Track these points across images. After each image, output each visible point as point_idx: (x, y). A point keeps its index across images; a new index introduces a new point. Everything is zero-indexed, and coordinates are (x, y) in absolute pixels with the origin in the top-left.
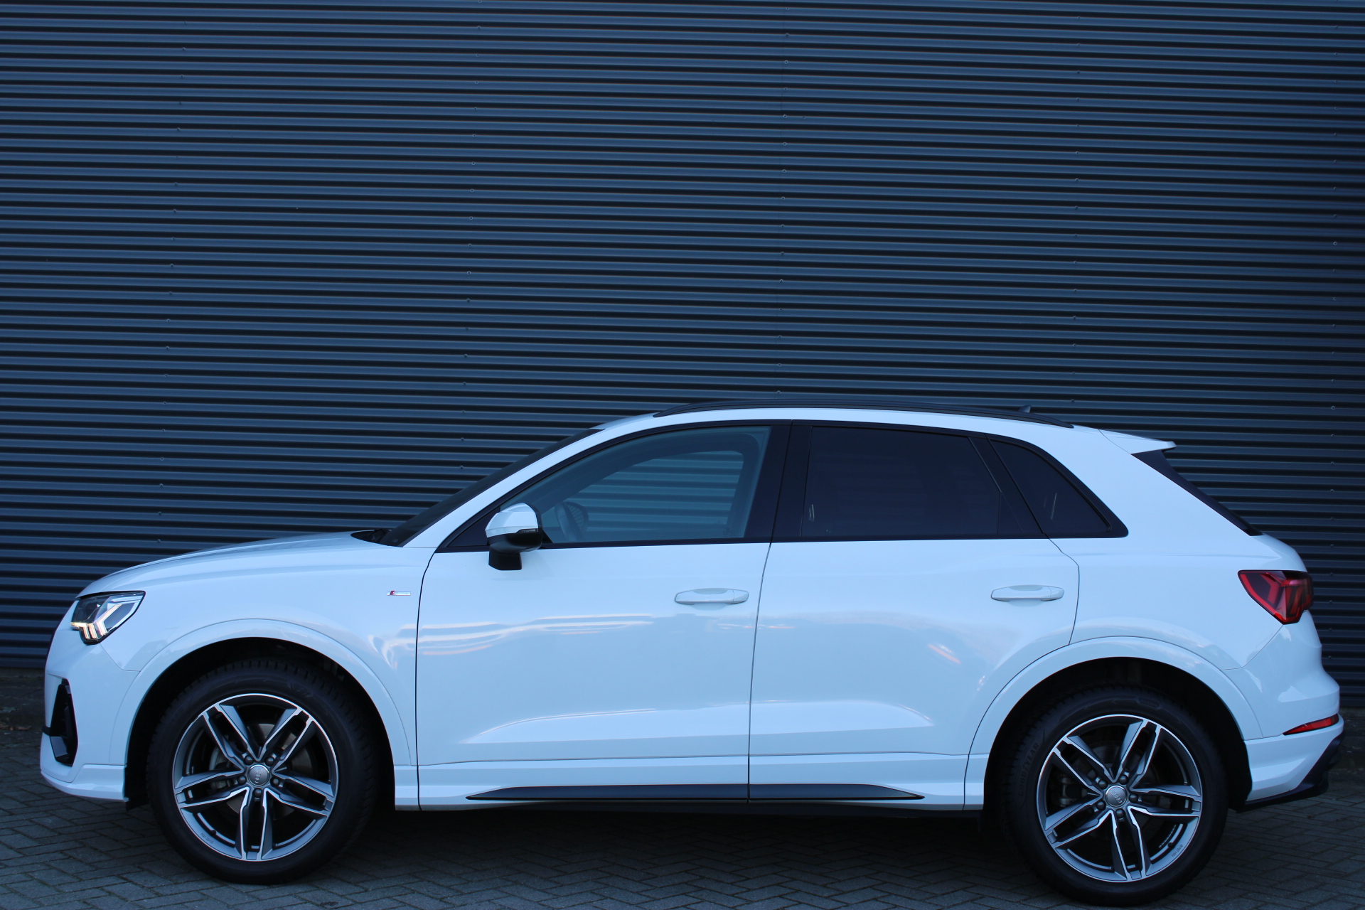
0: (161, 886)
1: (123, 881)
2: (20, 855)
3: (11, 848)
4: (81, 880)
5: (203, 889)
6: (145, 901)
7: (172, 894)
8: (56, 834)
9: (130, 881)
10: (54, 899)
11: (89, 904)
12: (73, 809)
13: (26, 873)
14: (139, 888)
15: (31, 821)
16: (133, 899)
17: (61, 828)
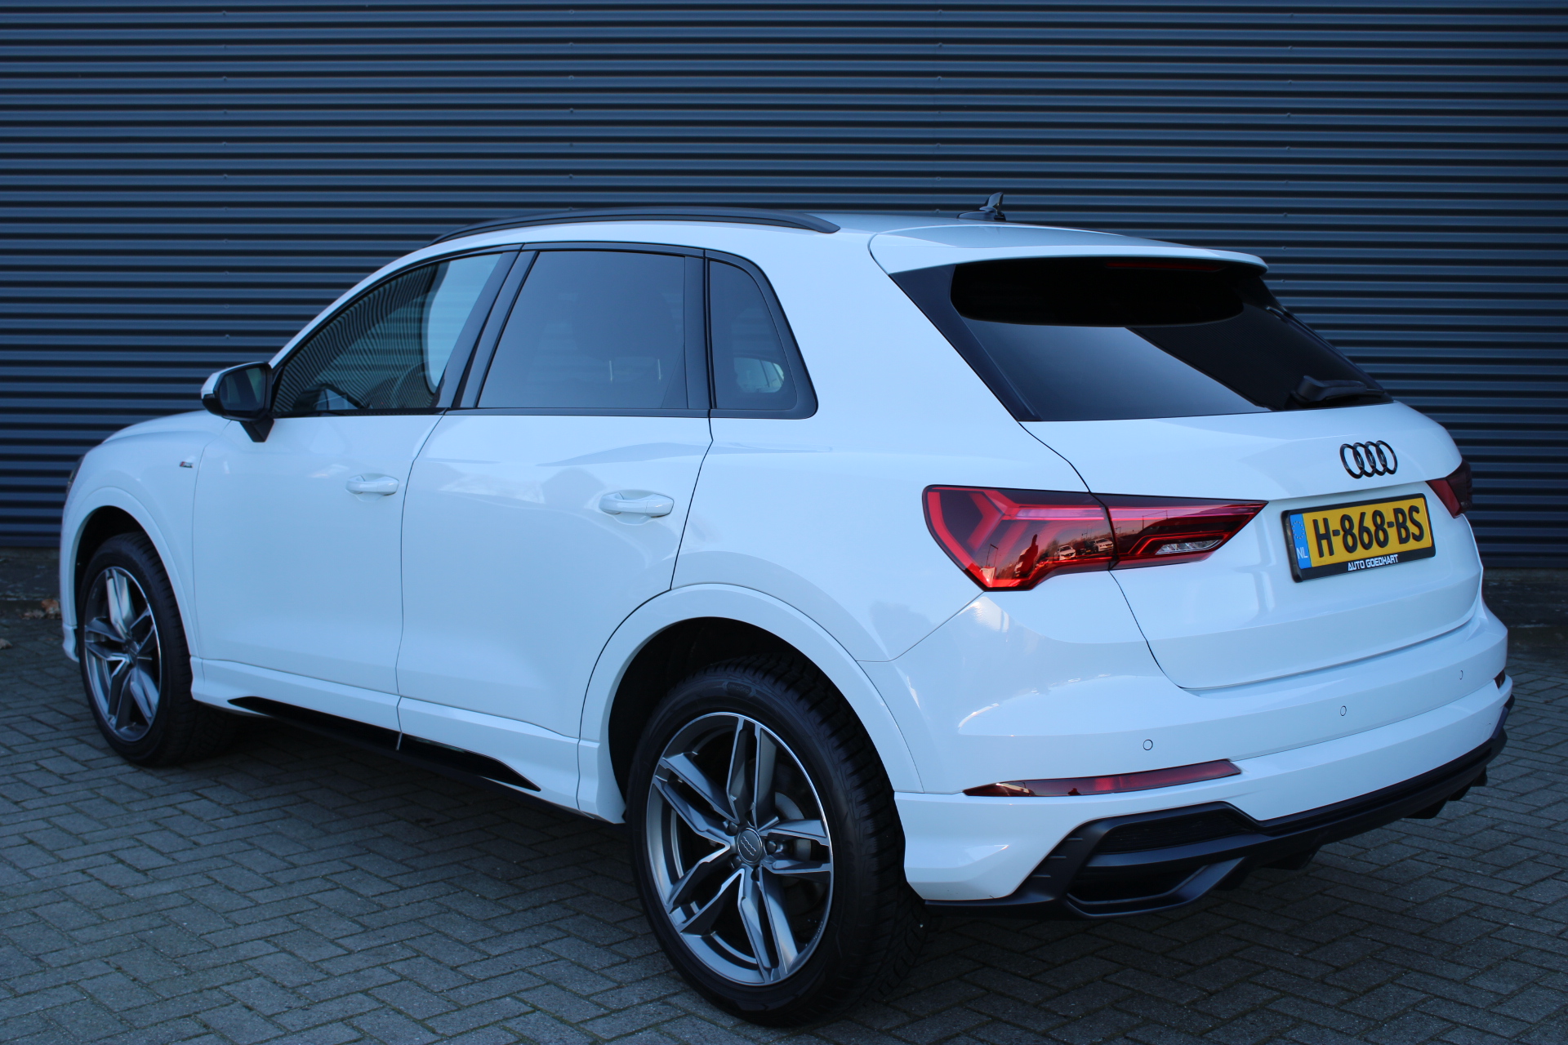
0: (240, 803)
1: (198, 797)
2: (85, 769)
3: (76, 761)
4: (151, 797)
5: (286, 806)
6: (222, 820)
7: (251, 812)
9: (205, 798)
10: (122, 819)
13: (92, 789)
14: (214, 805)
16: (209, 818)
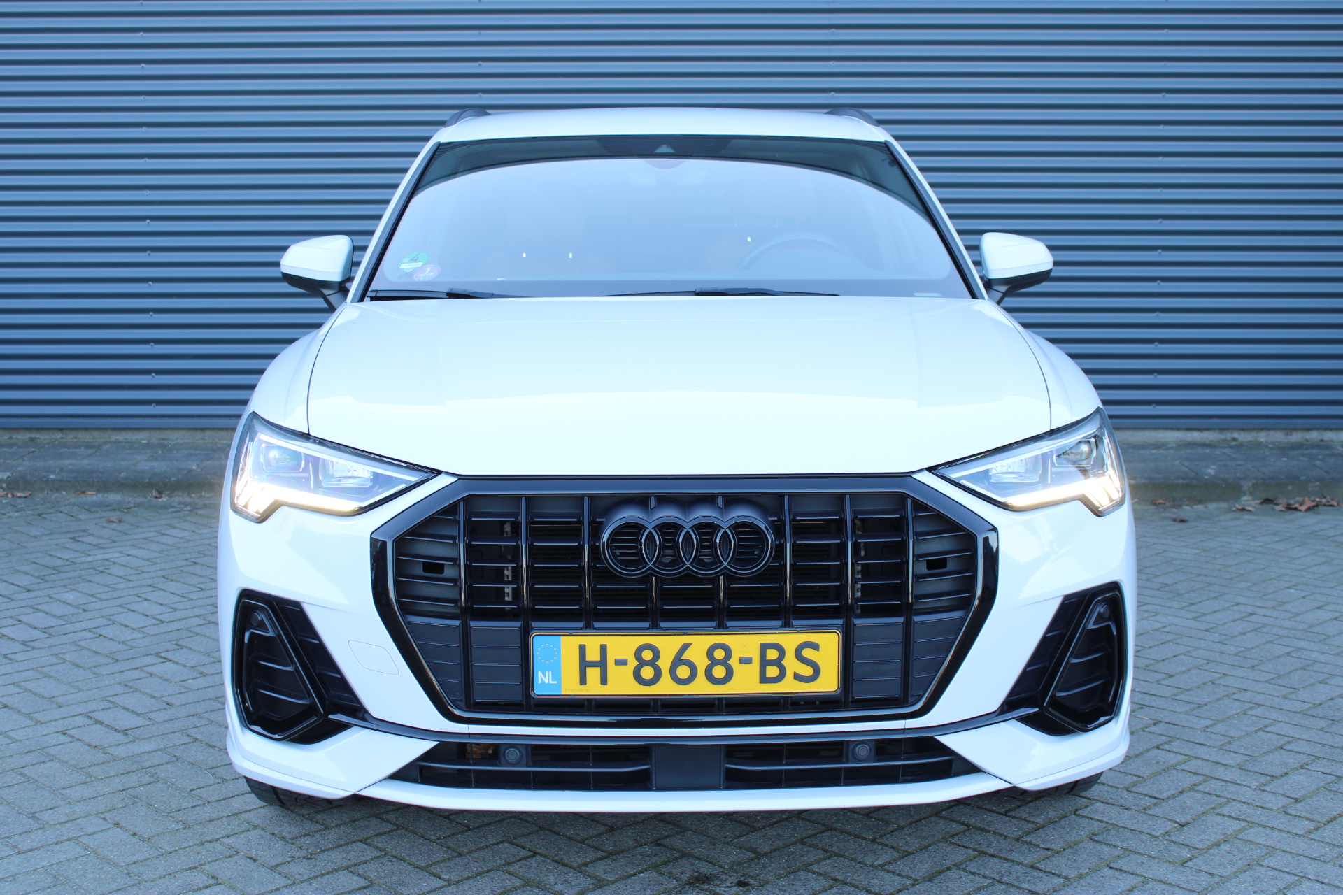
8: (81, 611)
11: (131, 687)
12: (93, 582)
15: (50, 598)
17: (84, 604)
